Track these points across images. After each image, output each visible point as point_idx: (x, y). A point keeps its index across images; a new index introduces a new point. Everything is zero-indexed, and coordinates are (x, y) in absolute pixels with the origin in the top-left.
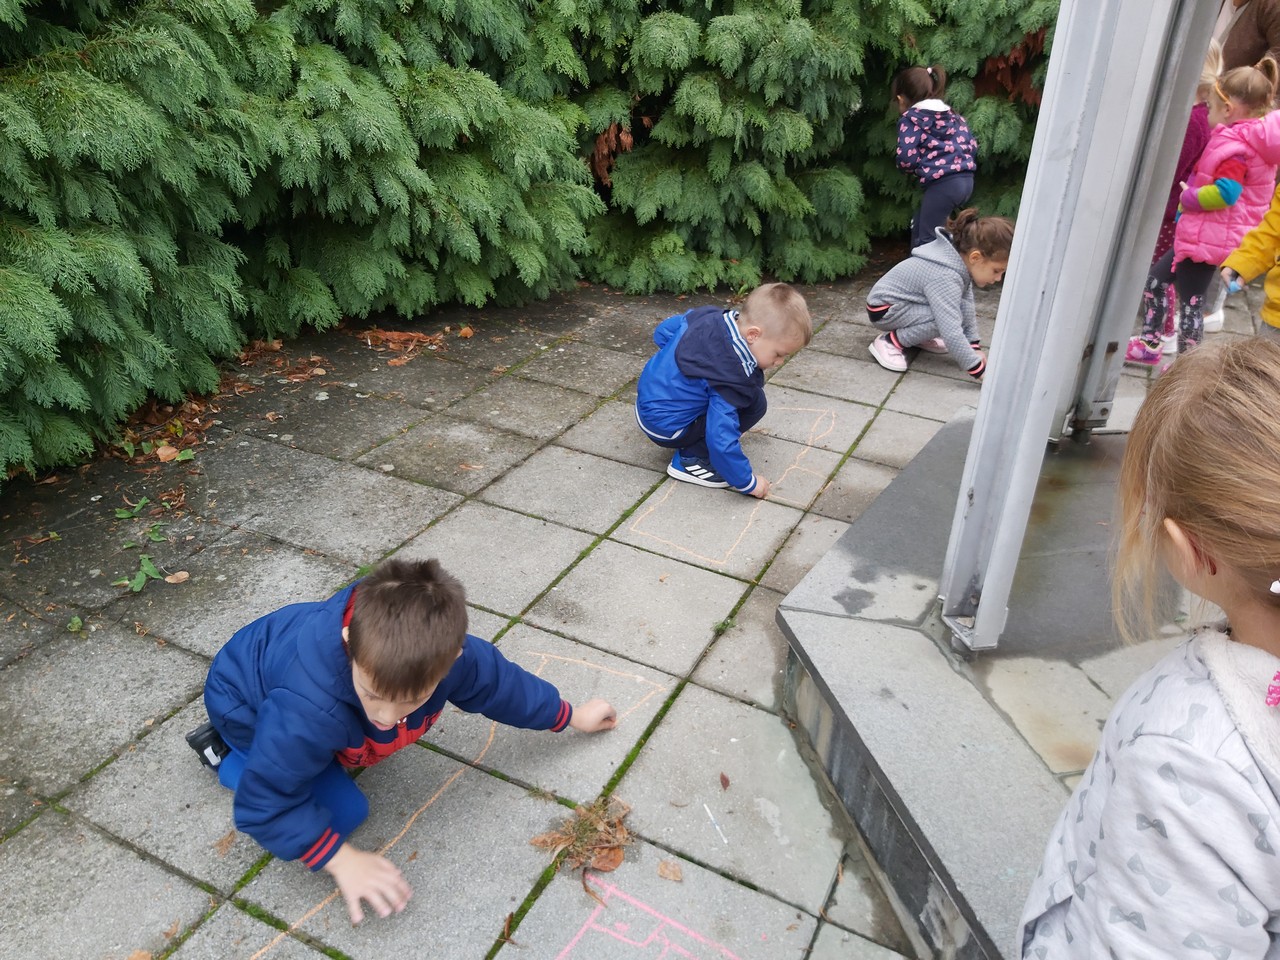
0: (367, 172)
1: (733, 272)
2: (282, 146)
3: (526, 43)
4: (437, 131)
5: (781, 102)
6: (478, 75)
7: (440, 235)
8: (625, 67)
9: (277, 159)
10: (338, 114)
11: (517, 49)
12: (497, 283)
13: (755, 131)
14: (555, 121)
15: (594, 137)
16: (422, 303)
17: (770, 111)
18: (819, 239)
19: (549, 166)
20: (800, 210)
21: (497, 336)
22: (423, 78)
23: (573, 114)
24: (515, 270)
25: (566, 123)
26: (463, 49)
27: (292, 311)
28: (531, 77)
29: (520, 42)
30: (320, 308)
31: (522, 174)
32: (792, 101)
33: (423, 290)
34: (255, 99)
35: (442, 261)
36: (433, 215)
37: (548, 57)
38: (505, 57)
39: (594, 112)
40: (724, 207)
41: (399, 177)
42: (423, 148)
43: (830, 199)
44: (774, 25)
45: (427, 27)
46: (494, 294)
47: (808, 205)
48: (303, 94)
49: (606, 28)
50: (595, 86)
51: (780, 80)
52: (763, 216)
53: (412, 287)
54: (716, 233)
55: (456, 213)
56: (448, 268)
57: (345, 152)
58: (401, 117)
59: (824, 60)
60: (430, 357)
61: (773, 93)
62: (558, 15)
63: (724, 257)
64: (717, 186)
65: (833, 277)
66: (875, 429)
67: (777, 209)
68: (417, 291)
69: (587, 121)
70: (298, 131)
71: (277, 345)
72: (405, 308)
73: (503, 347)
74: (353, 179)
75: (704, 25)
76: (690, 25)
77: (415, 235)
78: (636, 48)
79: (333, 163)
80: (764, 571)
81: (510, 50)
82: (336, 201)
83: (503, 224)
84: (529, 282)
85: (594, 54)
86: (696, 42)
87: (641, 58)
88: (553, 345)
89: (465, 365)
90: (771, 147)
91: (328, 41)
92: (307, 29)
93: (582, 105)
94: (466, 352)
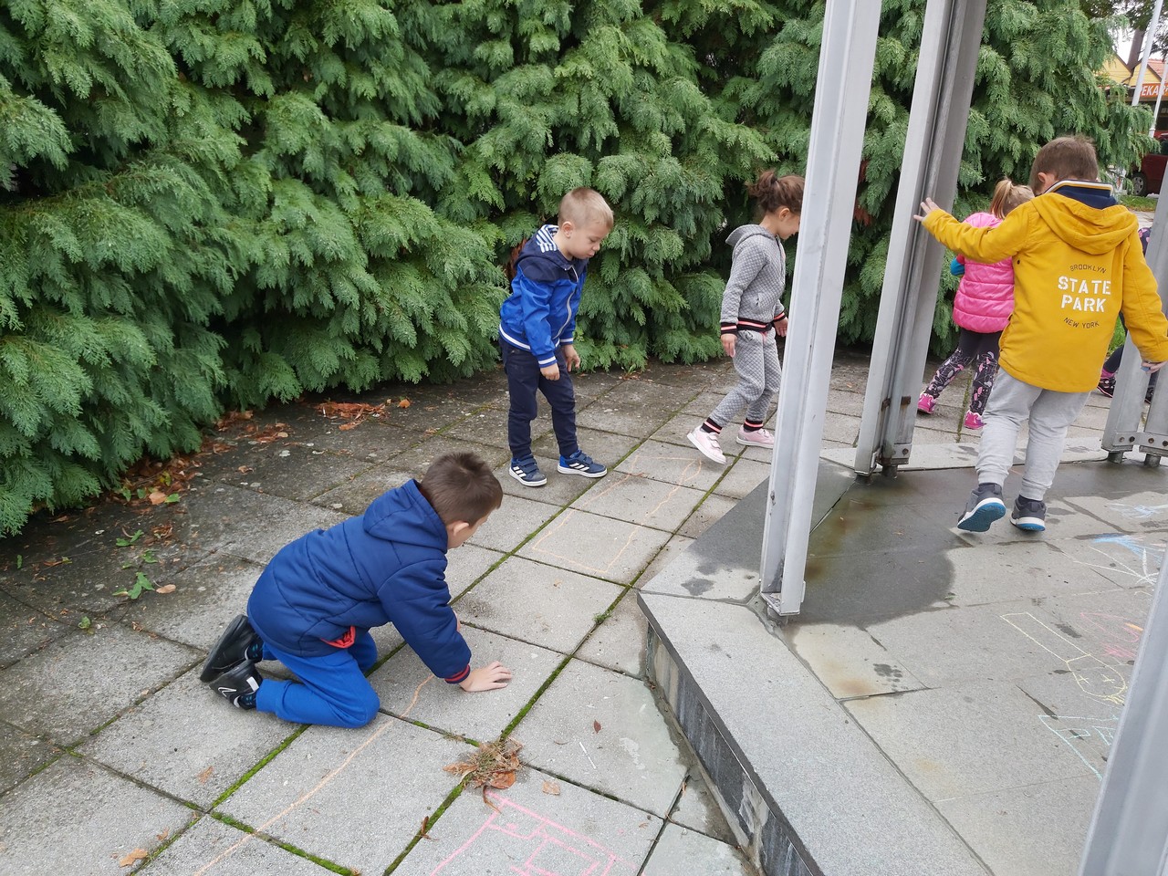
0: (327, 277)
1: (624, 355)
2: (259, 256)
3: (454, 177)
4: (383, 245)
5: (658, 221)
6: (416, 202)
7: (384, 325)
8: (534, 195)
9: (254, 266)
10: (304, 232)
11: (447, 182)
12: (430, 364)
13: (637, 244)
14: (477, 237)
15: (510, 249)
16: (368, 380)
17: (649, 229)
18: (694, 329)
19: (472, 272)
20: (677, 306)
21: (430, 406)
22: (372, 204)
23: (492, 232)
24: (445, 354)
25: (486, 239)
26: (404, 182)
27: (261, 388)
28: (459, 203)
29: (450, 177)
30: (284, 383)
31: (450, 277)
32: (666, 220)
33: (369, 369)
34: (238, 220)
35: (385, 348)
36: (378, 310)
37: (472, 188)
38: (437, 188)
39: (509, 230)
40: (615, 303)
41: (351, 280)
42: (371, 259)
43: (701, 297)
44: (650, 162)
45: (376, 165)
46: (427, 373)
47: (683, 302)
48: (276, 216)
49: (518, 165)
50: (510, 210)
51: (656, 204)
52: (648, 311)
53: (360, 367)
54: (609, 324)
55: (397, 309)
56: (390, 353)
57: (309, 261)
58: (354, 234)
59: (691, 188)
60: (375, 422)
61: (650, 215)
62: (480, 156)
63: (616, 343)
64: (609, 287)
65: (706, 358)
66: (734, 473)
67: (658, 305)
68: (364, 370)
69: (503, 237)
70: (271, 245)
71: (248, 415)
72: (355, 384)
73: (435, 414)
74: (314, 282)
75: (595, 162)
76: (584, 163)
77: (363, 326)
78: (542, 181)
79: (299, 270)
80: (637, 578)
81: (441, 183)
82: (300, 299)
83: (435, 317)
84: (457, 363)
85: (509, 185)
86: (589, 176)
87: (545, 188)
88: (475, 412)
89: (403, 428)
90: (650, 256)
91: (297, 176)
92: (280, 168)
93: (499, 225)
94: (403, 418)
